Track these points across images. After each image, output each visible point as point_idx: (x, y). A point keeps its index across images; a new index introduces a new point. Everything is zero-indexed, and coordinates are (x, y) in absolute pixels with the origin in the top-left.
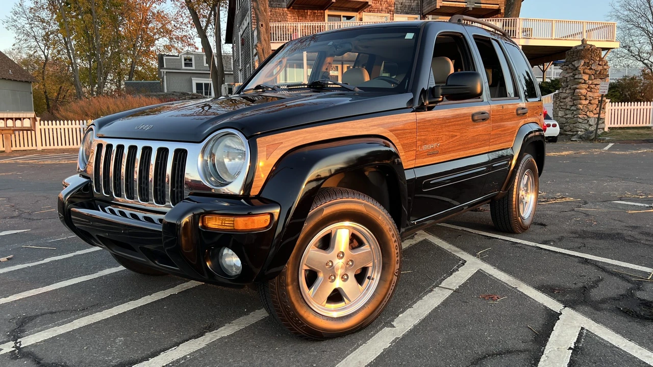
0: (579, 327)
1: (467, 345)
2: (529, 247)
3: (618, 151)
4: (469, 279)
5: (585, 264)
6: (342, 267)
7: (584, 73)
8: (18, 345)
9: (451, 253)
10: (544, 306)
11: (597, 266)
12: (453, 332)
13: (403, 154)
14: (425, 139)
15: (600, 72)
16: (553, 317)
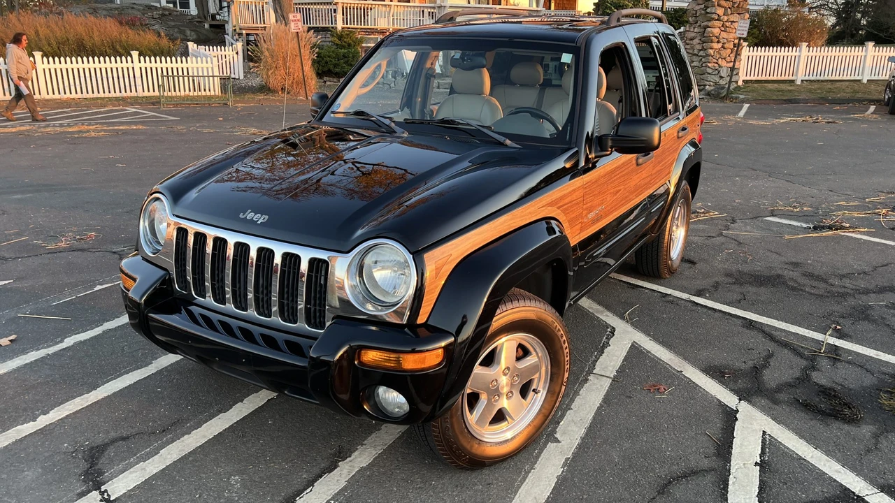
0: (760, 431)
1: (647, 465)
2: (682, 302)
3: (756, 119)
4: (626, 359)
5: (750, 329)
6: (507, 385)
7: (718, 5)
8: (106, 496)
9: (593, 314)
10: (718, 400)
11: (763, 332)
12: (628, 446)
13: (569, 231)
14: (591, 207)
15: (739, 4)
16: (730, 416)
